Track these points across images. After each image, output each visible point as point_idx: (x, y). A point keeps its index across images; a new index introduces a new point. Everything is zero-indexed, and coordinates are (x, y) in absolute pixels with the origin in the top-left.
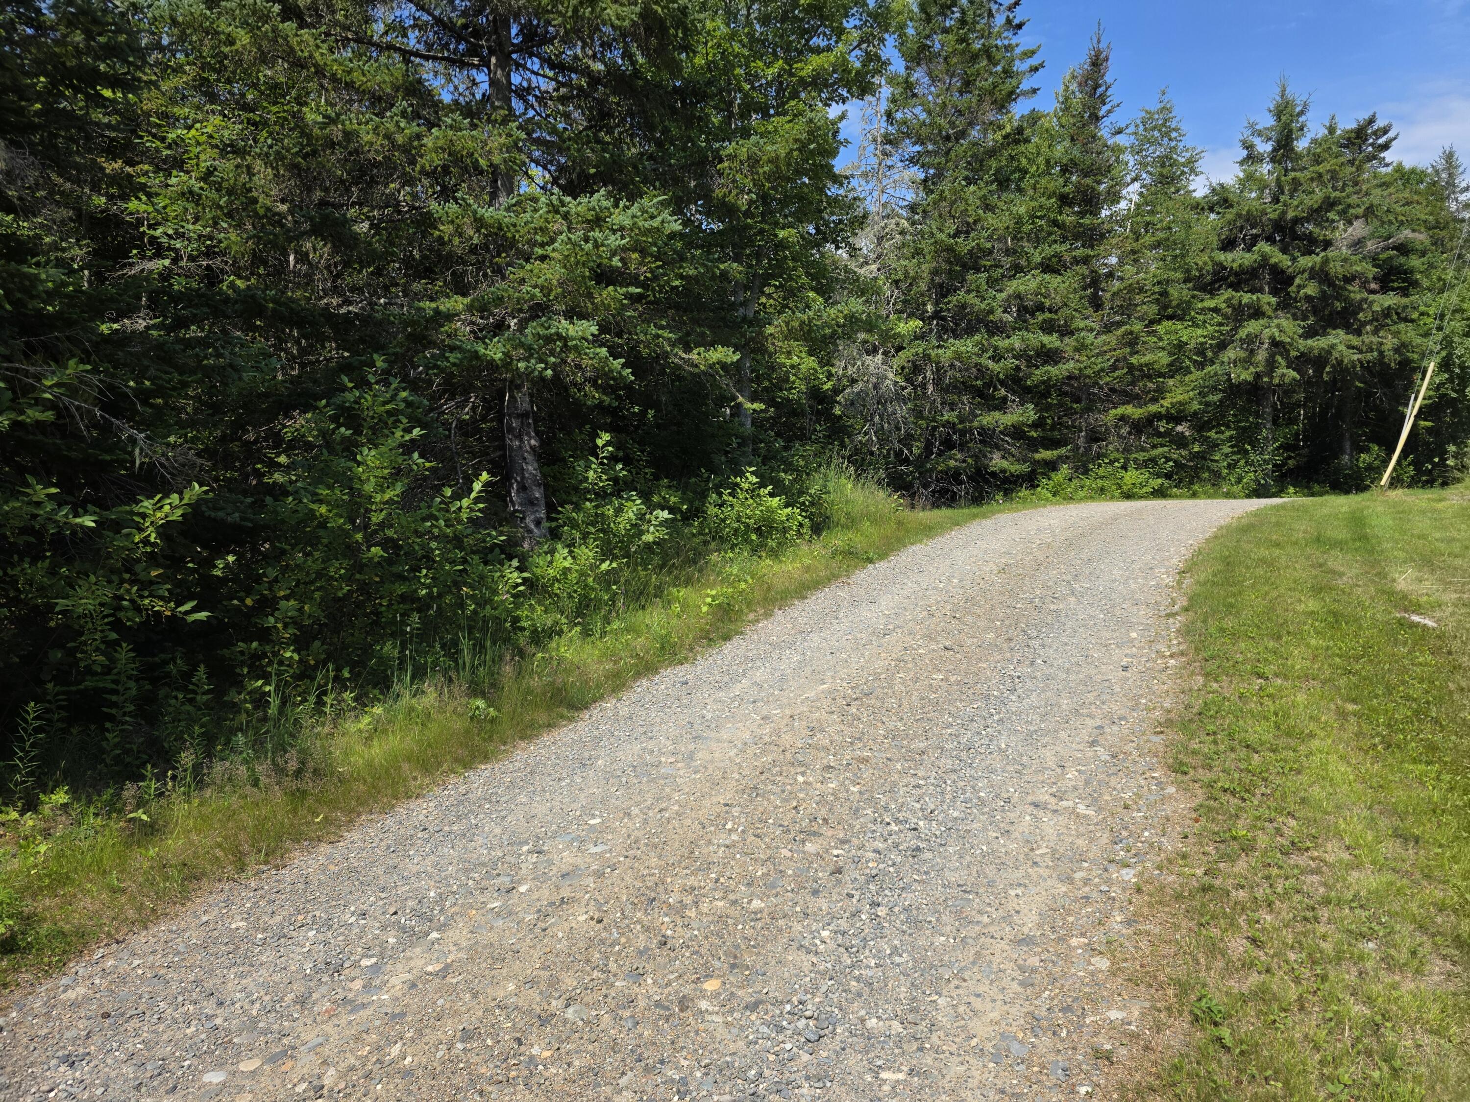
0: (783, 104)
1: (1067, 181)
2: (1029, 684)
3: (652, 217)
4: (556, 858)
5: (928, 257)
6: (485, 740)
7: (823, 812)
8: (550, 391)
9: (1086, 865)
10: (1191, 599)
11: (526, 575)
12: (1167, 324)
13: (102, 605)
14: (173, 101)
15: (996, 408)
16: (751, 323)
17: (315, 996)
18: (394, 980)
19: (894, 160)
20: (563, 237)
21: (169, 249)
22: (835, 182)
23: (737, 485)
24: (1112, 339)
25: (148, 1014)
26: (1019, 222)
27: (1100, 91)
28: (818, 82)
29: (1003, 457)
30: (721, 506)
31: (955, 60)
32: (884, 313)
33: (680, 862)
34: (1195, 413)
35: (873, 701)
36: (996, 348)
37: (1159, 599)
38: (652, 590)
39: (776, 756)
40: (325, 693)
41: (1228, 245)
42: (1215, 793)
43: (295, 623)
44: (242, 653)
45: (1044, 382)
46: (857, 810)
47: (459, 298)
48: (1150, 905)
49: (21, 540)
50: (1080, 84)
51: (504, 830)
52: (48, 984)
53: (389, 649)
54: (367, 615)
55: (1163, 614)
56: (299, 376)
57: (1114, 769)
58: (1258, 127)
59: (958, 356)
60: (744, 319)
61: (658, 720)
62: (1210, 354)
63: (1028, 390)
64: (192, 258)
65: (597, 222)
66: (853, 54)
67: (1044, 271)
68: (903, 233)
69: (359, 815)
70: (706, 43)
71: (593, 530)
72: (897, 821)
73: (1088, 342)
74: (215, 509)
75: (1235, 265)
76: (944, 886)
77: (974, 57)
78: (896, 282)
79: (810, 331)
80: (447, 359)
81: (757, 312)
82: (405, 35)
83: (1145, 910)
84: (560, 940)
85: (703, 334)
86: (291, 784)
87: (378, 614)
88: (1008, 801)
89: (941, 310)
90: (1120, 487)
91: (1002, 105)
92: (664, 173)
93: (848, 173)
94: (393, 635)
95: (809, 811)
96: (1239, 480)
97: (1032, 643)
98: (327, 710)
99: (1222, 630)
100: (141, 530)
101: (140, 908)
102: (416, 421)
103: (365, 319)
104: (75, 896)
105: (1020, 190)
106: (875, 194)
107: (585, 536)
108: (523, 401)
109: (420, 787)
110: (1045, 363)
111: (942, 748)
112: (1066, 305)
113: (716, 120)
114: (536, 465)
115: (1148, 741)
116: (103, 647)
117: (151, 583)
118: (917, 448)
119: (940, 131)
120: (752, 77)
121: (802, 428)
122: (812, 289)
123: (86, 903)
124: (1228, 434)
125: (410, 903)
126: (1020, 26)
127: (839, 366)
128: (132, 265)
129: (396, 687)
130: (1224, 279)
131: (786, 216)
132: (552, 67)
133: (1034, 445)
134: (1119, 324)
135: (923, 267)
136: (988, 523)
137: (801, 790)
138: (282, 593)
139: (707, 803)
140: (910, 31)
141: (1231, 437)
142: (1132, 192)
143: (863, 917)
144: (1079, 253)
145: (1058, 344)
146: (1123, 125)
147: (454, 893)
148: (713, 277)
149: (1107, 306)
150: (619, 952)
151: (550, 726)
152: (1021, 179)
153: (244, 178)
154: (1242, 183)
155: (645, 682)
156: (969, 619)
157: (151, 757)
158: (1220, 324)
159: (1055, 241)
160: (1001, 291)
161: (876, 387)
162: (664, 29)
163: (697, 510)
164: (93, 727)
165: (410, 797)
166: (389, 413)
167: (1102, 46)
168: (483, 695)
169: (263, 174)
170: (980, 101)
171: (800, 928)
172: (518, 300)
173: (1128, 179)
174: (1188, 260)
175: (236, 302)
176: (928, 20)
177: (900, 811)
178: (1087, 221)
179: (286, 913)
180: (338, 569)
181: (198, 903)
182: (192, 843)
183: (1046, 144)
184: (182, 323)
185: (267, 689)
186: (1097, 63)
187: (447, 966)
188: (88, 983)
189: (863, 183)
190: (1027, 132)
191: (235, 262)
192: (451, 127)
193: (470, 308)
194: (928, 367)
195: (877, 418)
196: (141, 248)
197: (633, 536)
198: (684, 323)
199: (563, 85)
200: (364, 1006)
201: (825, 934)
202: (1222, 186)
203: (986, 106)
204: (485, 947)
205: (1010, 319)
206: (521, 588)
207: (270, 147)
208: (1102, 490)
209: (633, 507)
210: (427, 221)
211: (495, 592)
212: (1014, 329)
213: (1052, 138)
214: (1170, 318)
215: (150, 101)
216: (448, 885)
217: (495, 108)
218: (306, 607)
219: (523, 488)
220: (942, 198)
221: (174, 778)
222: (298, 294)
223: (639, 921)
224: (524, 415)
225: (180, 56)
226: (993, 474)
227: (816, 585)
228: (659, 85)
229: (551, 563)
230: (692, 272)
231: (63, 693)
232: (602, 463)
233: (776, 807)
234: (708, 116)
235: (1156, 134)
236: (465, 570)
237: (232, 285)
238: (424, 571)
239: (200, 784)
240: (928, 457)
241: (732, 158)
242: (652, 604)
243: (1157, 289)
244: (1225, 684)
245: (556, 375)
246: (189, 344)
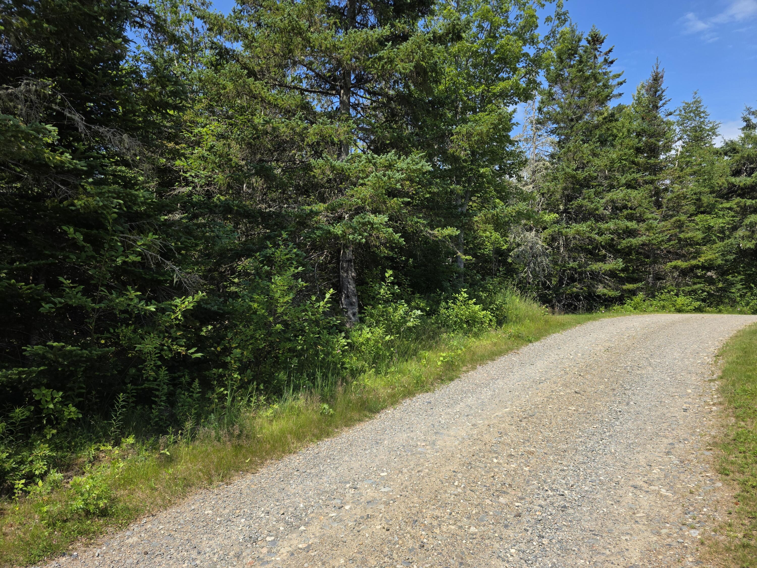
0: (484, 106)
1: (640, 140)
2: (626, 416)
3: (417, 164)
4: (364, 493)
5: (561, 181)
6: (327, 426)
7: (509, 481)
8: (362, 249)
9: (668, 525)
10: (724, 372)
11: (349, 341)
12: (700, 216)
13: (155, 348)
14: (197, 115)
15: (600, 261)
16: (465, 216)
17: (244, 554)
18: (282, 550)
19: (542, 132)
20: (373, 174)
21: (192, 182)
22: (510, 144)
23: (456, 298)
24: (668, 224)
25: (165, 554)
26: (613, 162)
27: (658, 93)
28: (503, 95)
29: (604, 287)
30: (447, 309)
31: (576, 81)
32: (536, 210)
33: (430, 501)
34: (719, 265)
35: (535, 420)
36: (600, 228)
37: (703, 371)
38: (411, 352)
39: (481, 446)
40: (251, 396)
41: (737, 173)
42: (747, 488)
43: (239, 360)
44: (215, 374)
45: (628, 247)
46: (528, 481)
47: (321, 204)
48: (710, 553)
49: (123, 316)
50: (647, 90)
51: (337, 475)
52: (120, 534)
53: (282, 376)
54: (272, 358)
55: (707, 379)
56: (246, 241)
57: (682, 470)
58: (752, 110)
59: (578, 232)
60: (462, 213)
61: (415, 421)
62: (727, 233)
63: (618, 251)
64: (201, 187)
65: (390, 166)
66: (522, 80)
67: (627, 188)
68: (546, 169)
69: (266, 460)
70: (445, 79)
71: (382, 319)
72: (552, 490)
73: (654, 225)
74: (207, 304)
75: (741, 184)
76: (581, 530)
77: (587, 79)
78: (543, 194)
79: (497, 219)
80: (315, 234)
81: (468, 210)
82: (301, 82)
83: (707, 556)
84: (367, 538)
85: (440, 221)
86: (235, 441)
87: (277, 357)
88: (618, 483)
89: (568, 208)
90: (675, 306)
91: (602, 103)
92: (423, 142)
93: (517, 139)
94: (285, 368)
95: (501, 479)
96: (747, 304)
97: (627, 392)
98: (252, 404)
99: (745, 391)
100: (174, 313)
101: (164, 499)
102: (300, 264)
103: (278, 215)
104: (135, 490)
105: (613, 146)
106: (532, 149)
107: (378, 322)
108: (349, 254)
109: (296, 448)
110: (628, 237)
111: (576, 449)
112: (640, 205)
113: (449, 115)
114: (354, 285)
115: (702, 454)
116: (154, 368)
117: (177, 338)
118: (554, 281)
119: (568, 117)
120: (468, 94)
121: (491, 269)
122: (498, 198)
123: (139, 494)
124: (740, 277)
125: (291, 509)
126: (612, 62)
127: (511, 238)
128: (174, 190)
129: (285, 395)
130: (735, 192)
131: (484, 162)
132: (370, 93)
133: (622, 281)
134: (672, 216)
135: (558, 186)
136: (597, 323)
137: (496, 467)
138: (234, 345)
139: (443, 469)
140: (552, 68)
141: (741, 279)
142: (678, 145)
143: (535, 543)
144: (648, 178)
145: (636, 226)
146: (673, 111)
147: (312, 506)
148: (446, 193)
149: (664, 206)
150: (399, 549)
151: (360, 420)
152: (614, 140)
153: (226, 149)
154: (743, 139)
155: (408, 401)
156: (588, 376)
157: (171, 423)
158: (733, 217)
159: (634, 172)
160: (602, 198)
161: (531, 248)
162: (425, 72)
163: (435, 310)
164: (147, 406)
165: (290, 453)
166: (288, 260)
167: (660, 70)
168: (327, 402)
169: (235, 147)
170: (590, 100)
171: (498, 546)
172: (350, 205)
173: (676, 139)
174: (713, 181)
175: (220, 206)
176: (562, 61)
177: (553, 484)
178: (652, 161)
179: (231, 509)
180: (260, 334)
181: (190, 499)
182: (188, 468)
183: (628, 121)
184: (196, 216)
185: (225, 392)
186: (657, 79)
187: (309, 546)
188: (138, 535)
189: (525, 144)
190: (617, 116)
191: (220, 188)
192: (322, 124)
193: (327, 209)
194: (561, 238)
195: (532, 265)
196: (180, 182)
197: (402, 323)
198: (431, 215)
199: (375, 102)
200: (268, 562)
201: (513, 551)
202: (732, 142)
203: (593, 103)
204: (328, 537)
205: (608, 213)
206: (346, 347)
207: (239, 135)
208: (664, 307)
209: (403, 308)
210: (308, 168)
211: (333, 349)
212: (610, 218)
213: (631, 119)
214: (702, 213)
215: (188, 116)
216: (309, 502)
217: (342, 114)
218: (245, 353)
219: (347, 297)
220: (569, 150)
221: (182, 434)
222: (248, 203)
223: (409, 532)
224: (350, 261)
225: (201, 95)
226: (599, 296)
227: (500, 353)
228: (421, 100)
229: (361, 335)
230: (436, 190)
231: (135, 389)
232: (387, 286)
233: (482, 475)
234: (445, 113)
235: (692, 114)
236: (319, 337)
237: (219, 199)
238: (300, 337)
239: (193, 438)
240: (561, 286)
241: (458, 133)
242: (412, 359)
243: (694, 197)
244: (749, 423)
245: (367, 242)
246: (199, 226)
